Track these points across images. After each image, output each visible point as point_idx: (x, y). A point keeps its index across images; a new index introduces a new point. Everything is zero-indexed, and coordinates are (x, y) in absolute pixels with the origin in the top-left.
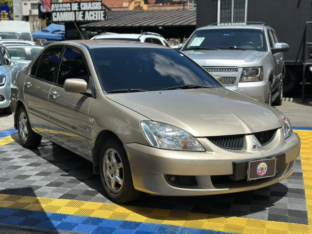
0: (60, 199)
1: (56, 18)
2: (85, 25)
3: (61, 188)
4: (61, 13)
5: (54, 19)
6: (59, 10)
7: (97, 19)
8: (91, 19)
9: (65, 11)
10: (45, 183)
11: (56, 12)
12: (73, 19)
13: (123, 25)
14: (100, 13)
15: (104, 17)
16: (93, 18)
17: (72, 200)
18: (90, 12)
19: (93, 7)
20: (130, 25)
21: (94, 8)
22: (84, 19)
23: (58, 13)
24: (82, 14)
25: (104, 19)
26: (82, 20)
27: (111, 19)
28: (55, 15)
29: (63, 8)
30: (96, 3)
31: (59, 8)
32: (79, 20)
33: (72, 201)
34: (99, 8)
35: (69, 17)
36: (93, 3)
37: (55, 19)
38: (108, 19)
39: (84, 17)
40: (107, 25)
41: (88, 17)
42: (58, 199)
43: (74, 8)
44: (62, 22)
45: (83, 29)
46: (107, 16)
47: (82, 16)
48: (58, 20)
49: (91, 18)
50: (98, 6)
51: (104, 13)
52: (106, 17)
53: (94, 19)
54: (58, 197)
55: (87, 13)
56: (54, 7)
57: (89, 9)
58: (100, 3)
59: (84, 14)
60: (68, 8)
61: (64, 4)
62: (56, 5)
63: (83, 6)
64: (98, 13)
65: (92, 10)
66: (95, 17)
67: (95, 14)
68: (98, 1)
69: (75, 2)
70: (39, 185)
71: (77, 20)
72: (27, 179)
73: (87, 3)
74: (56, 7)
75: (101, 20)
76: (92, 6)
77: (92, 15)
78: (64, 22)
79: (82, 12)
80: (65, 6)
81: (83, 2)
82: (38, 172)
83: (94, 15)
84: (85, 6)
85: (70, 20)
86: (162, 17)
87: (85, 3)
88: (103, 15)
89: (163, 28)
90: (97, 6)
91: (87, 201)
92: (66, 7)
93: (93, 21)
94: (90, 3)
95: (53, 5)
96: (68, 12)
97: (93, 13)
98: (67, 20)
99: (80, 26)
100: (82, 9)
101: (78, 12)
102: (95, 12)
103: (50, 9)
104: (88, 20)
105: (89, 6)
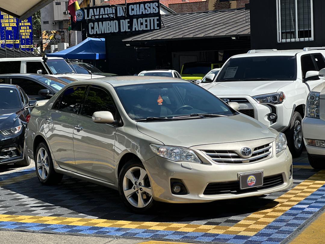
1: (93, 30)
4: (100, 23)
5: (91, 32)
6: (99, 17)
7: (149, 28)
8: (141, 29)
9: (106, 20)
12: (117, 30)
14: (154, 20)
15: (159, 25)
16: (143, 28)
18: (139, 20)
20: (191, 36)
21: (147, 11)
22: (131, 29)
23: (96, 24)
24: (129, 22)
25: (158, 28)
26: (129, 30)
27: (168, 27)
28: (93, 26)
29: (105, 14)
30: (151, 4)
31: (99, 15)
32: (124, 31)
35: (111, 27)
36: (146, 5)
38: (164, 27)
39: (130, 27)
41: (136, 26)
45: (127, 45)
46: (163, 23)
47: (129, 25)
49: (141, 27)
50: (154, 8)
51: (158, 20)
53: (145, 29)
54: (48, 216)
55: (135, 20)
56: (93, 14)
59: (131, 23)
60: (112, 14)
61: (106, 9)
63: (133, 10)
64: (150, 20)
66: (146, 26)
67: (146, 21)
68: (153, 2)
71: (122, 31)
72: (26, 206)
73: (138, 5)
74: (96, 14)
76: (145, 9)
77: (142, 24)
78: (104, 34)
79: (129, 20)
81: (133, 4)
83: (144, 23)
84: (135, 9)
87: (135, 5)
88: (156, 22)
89: (236, 39)
92: (109, 12)
93: (144, 32)
95: (91, 10)
96: (109, 22)
97: (143, 20)
98: (108, 32)
99: (123, 41)
100: (130, 14)
101: (123, 21)
102: (146, 19)
103: (88, 16)
104: (137, 30)
105: (141, 9)
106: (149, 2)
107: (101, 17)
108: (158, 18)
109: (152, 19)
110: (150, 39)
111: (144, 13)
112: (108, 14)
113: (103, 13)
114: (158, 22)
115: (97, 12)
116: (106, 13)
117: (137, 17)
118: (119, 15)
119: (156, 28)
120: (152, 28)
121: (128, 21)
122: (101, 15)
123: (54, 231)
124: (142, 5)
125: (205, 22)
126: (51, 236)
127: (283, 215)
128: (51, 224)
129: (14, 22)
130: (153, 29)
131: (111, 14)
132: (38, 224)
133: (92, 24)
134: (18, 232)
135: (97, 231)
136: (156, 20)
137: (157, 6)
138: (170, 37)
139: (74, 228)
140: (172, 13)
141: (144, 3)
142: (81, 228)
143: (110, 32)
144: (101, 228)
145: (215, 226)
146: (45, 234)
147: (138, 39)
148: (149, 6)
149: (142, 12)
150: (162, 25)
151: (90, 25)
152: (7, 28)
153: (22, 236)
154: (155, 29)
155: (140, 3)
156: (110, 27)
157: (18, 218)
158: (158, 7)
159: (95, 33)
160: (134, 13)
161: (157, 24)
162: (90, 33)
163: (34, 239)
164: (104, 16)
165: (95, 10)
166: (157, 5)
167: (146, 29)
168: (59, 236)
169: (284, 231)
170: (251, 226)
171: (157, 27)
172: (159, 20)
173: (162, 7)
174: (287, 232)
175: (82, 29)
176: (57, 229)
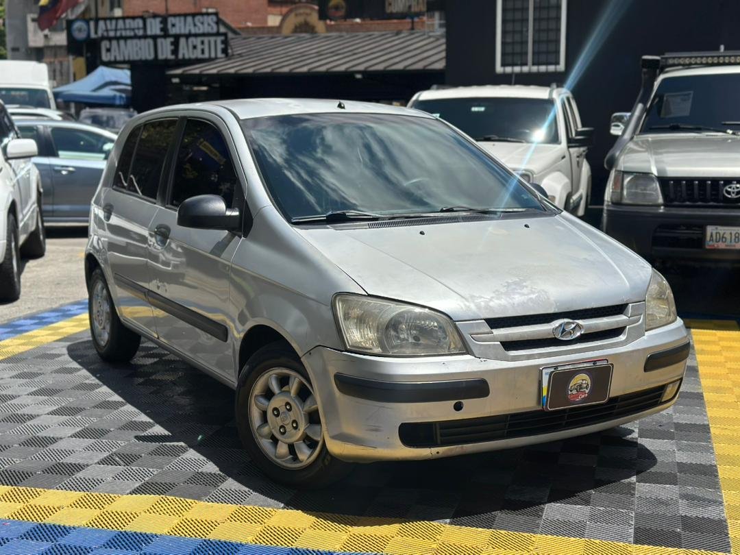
0: (134, 495)
1: (108, 54)
2: (179, 71)
3: (134, 468)
4: (122, 42)
6: (116, 33)
7: (206, 55)
8: (193, 57)
9: (131, 38)
10: (97, 456)
11: (110, 39)
12: (151, 57)
13: (268, 70)
14: (216, 42)
15: (225, 51)
16: (197, 54)
17: (164, 496)
18: (191, 40)
19: (197, 28)
20: (286, 70)
21: (199, 29)
22: (177, 56)
23: (114, 43)
24: (172, 43)
25: (223, 56)
26: (173, 57)
27: (240, 55)
28: (108, 46)
29: (125, 29)
30: (205, 17)
31: (116, 30)
32: (164, 57)
33: (162, 500)
34: (212, 28)
35: (141, 51)
36: (197, 18)
37: (106, 56)
38: (233, 55)
39: (175, 51)
40: (232, 71)
41: (185, 52)
42: (130, 495)
43: (151, 30)
44: (124, 62)
45: (174, 80)
46: (232, 49)
47: (173, 47)
48: (115, 57)
49: (193, 54)
50: (209, 25)
51: (223, 42)
52: (230, 51)
53: (200, 56)
54: (128, 491)
55: (182, 41)
56: (104, 28)
57: (187, 32)
58: (214, 18)
59: (176, 44)
60: (138, 29)
61: (128, 21)
62: (108, 22)
63: (173, 25)
64: (209, 42)
65: (196, 35)
66: (203, 52)
67: (203, 43)
68: (208, 14)
69: (155, 16)
70: (81, 461)
71: (160, 57)
72: (51, 447)
73: (182, 19)
74: (109, 27)
76: (195, 25)
77: (195, 47)
78: (128, 62)
79: (172, 39)
80: (130, 23)
81: (175, 16)
82: (78, 429)
83: (199, 47)
84: (178, 25)
85: (143, 58)
86: (360, 50)
87: (177, 19)
88: (220, 46)
89: (364, 77)
90: (206, 25)
91: (199, 498)
92: (132, 26)
93: (198, 61)
94: (189, 19)
95: (101, 24)
96: (137, 41)
97: (197, 41)
98: (136, 58)
99: (166, 73)
100: (172, 31)
101: (163, 40)
102: (202, 38)
103: (96, 32)
104: (187, 57)
105: (187, 25)
106: (202, 14)
107: (118, 34)
108: (223, 38)
109: (212, 39)
110: (214, 71)
111: (193, 31)
112: (133, 29)
113: (123, 27)
114: (223, 46)
115: (111, 25)
116: (128, 26)
117: (188, 36)
119: (220, 55)
120: (213, 56)
122: (119, 30)
133: (107, 42)
136: (219, 43)
137: (214, 22)
138: (250, 71)
140: (239, 35)
141: (194, 15)
143: (139, 58)
147: (192, 72)
148: (201, 20)
149: (190, 29)
151: (105, 44)
154: (218, 57)
155: (185, 15)
156: (139, 50)
158: (217, 23)
159: (113, 59)
160: (176, 30)
161: (222, 48)
162: (104, 58)
166: (215, 20)
167: (203, 56)
171: (222, 54)
172: (225, 42)
175: (87, 53)
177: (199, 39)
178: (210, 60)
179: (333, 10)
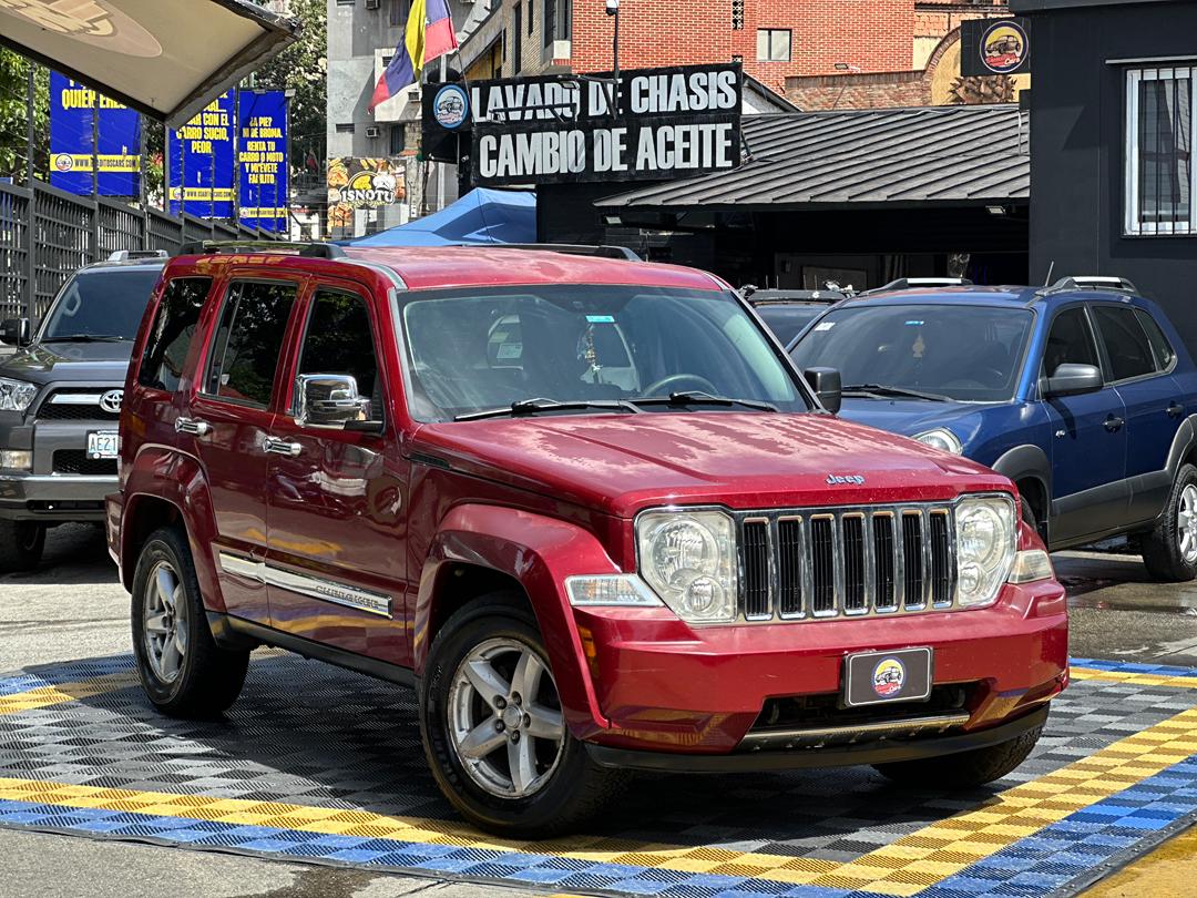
1: (493, 162)
2: (621, 201)
3: (252, 781)
4: (521, 138)
5: (487, 169)
6: (523, 115)
7: (694, 163)
8: (666, 166)
9: (543, 126)
11: (496, 130)
12: (579, 167)
13: (804, 198)
14: (714, 132)
15: (732, 153)
16: (676, 160)
18: (661, 131)
20: (842, 197)
22: (633, 165)
23: (506, 139)
24: (623, 139)
25: (729, 164)
26: (625, 167)
27: (765, 161)
28: (493, 148)
29: (543, 107)
30: (713, 75)
31: (523, 109)
32: (606, 168)
34: (725, 99)
35: (557, 154)
36: (694, 77)
37: (489, 167)
38: (751, 161)
39: (629, 156)
40: (730, 200)
41: (650, 155)
44: (524, 179)
45: (611, 220)
46: (746, 148)
47: (624, 147)
48: (507, 169)
49: (666, 160)
50: (720, 91)
51: (728, 135)
53: (681, 165)
54: (234, 797)
55: (646, 133)
56: (500, 104)
57: (673, 108)
58: (732, 76)
59: (631, 141)
60: (570, 105)
61: (548, 87)
62: (511, 90)
63: (644, 93)
64: (701, 133)
66: (686, 155)
67: (687, 137)
68: (719, 68)
71: (598, 167)
73: (664, 78)
74: (510, 105)
75: (714, 168)
76: (690, 92)
77: (670, 146)
78: (533, 178)
79: (624, 131)
80: (553, 93)
81: (646, 73)
83: (680, 145)
84: (653, 92)
85: (564, 170)
87: (653, 79)
88: (723, 144)
90: (713, 92)
92: (557, 99)
93: (677, 175)
95: (495, 92)
96: (553, 135)
97: (675, 133)
98: (548, 170)
99: (597, 205)
100: (635, 108)
101: (606, 132)
102: (686, 128)
104: (652, 167)
105: (673, 92)
106: (706, 69)
107: (529, 115)
108: (729, 126)
109: (707, 129)
110: (693, 201)
111: (685, 107)
112: (552, 108)
114: (729, 143)
115: (515, 97)
116: (549, 102)
117: (657, 120)
118: (592, 112)
119: (721, 162)
120: (707, 163)
121: (621, 136)
122: (530, 108)
123: (242, 846)
124: (679, 79)
125: (902, 149)
126: (228, 861)
127: (1035, 835)
128: (238, 825)
129: (220, 126)
130: (710, 166)
131: (566, 105)
132: (194, 823)
133: (492, 139)
134: (123, 844)
135: (386, 853)
136: (720, 136)
137: (731, 85)
138: (767, 199)
139: (312, 842)
140: (786, 111)
141: (688, 71)
142: (335, 843)
143: (554, 170)
144: (404, 845)
145: (791, 858)
146: (211, 856)
147: (651, 202)
148: (704, 83)
149: (678, 103)
150: (743, 153)
151: (488, 142)
152: (195, 146)
153: (131, 857)
154: (718, 165)
155: (670, 72)
156: (555, 154)
157: (131, 799)
158: (737, 87)
159: (501, 173)
160: (649, 105)
161: (726, 148)
162: (484, 172)
163: (170, 869)
164: (540, 115)
165: (509, 89)
166: (733, 80)
167: (686, 165)
168: (255, 863)
169: (1022, 887)
170: (914, 863)
171: (726, 159)
172: (733, 135)
173: (750, 87)
174: (1031, 891)
175: (461, 158)
176: (254, 839)
177: (680, 129)
178: (701, 172)
179: (996, 54)
